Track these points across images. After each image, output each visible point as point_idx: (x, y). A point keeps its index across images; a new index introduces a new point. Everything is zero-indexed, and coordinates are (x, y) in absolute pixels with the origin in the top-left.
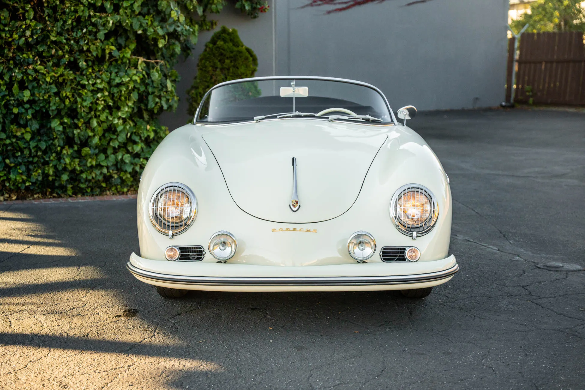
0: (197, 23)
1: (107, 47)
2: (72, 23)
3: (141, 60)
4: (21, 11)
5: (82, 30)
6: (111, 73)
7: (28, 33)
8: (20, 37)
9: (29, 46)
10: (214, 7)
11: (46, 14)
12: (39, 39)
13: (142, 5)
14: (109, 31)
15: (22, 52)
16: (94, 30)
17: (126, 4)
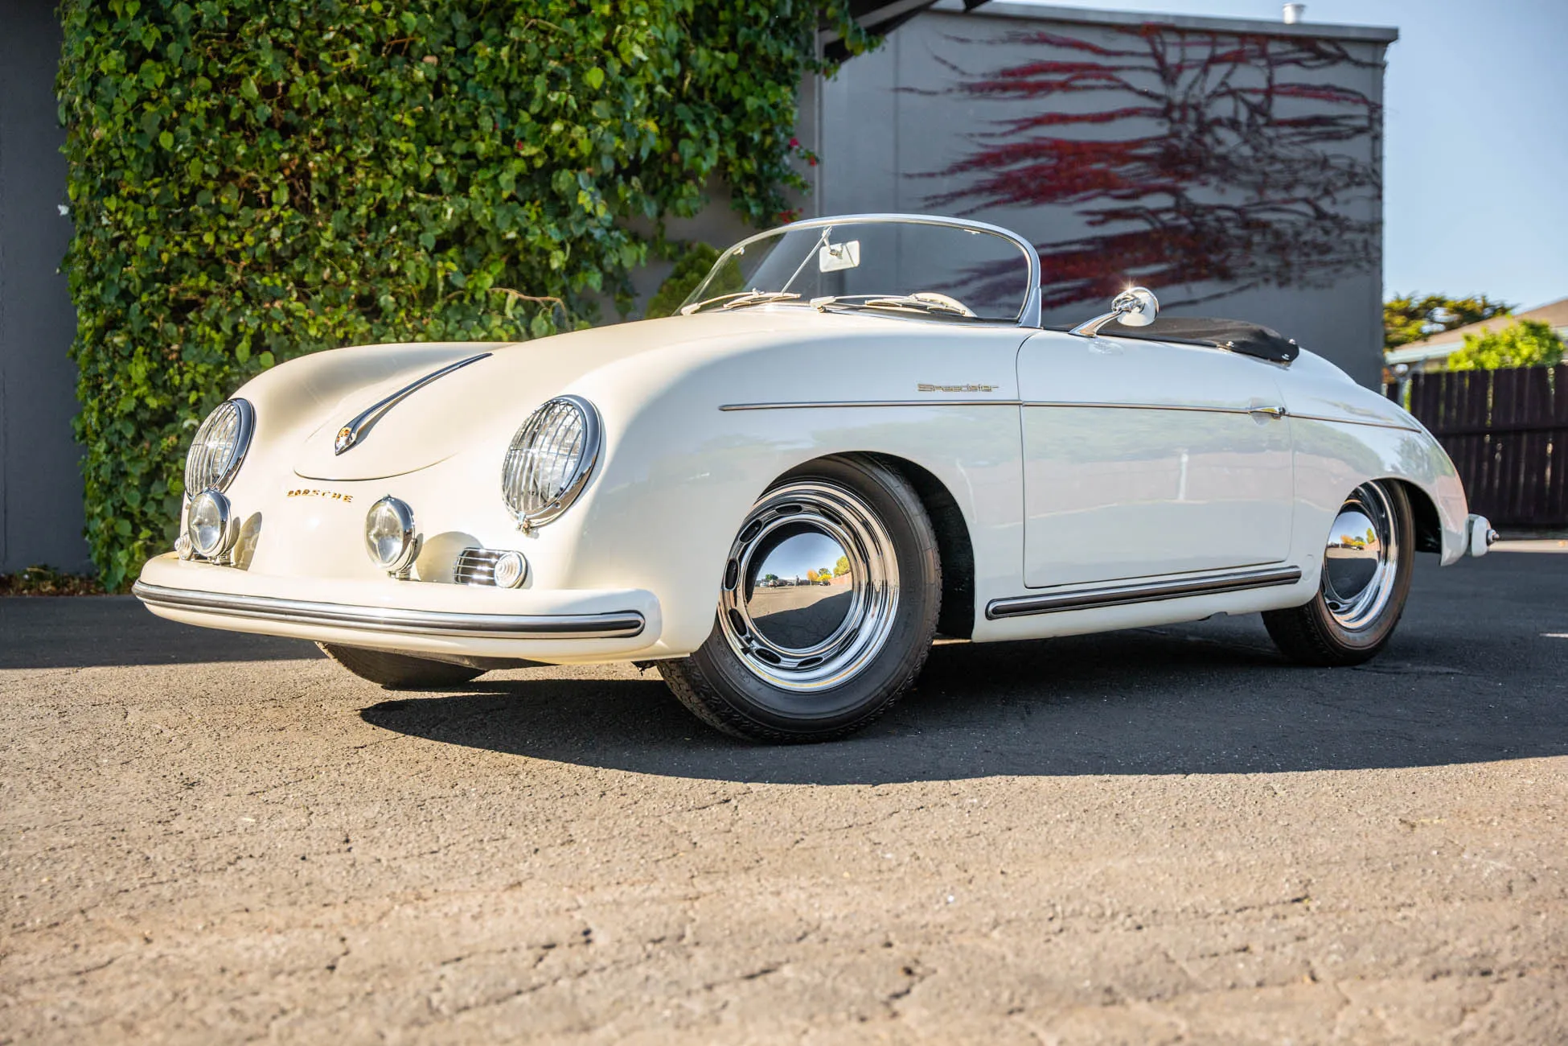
0: (646, 241)
1: (440, 265)
2: (368, 215)
3: (513, 295)
4: (264, 187)
5: (389, 229)
6: (446, 323)
7: (275, 233)
8: (259, 241)
9: (278, 261)
10: (681, 203)
11: (314, 192)
12: (298, 247)
13: (520, 179)
14: (447, 232)
15: (263, 273)
16: (415, 228)
17: (483, 175)
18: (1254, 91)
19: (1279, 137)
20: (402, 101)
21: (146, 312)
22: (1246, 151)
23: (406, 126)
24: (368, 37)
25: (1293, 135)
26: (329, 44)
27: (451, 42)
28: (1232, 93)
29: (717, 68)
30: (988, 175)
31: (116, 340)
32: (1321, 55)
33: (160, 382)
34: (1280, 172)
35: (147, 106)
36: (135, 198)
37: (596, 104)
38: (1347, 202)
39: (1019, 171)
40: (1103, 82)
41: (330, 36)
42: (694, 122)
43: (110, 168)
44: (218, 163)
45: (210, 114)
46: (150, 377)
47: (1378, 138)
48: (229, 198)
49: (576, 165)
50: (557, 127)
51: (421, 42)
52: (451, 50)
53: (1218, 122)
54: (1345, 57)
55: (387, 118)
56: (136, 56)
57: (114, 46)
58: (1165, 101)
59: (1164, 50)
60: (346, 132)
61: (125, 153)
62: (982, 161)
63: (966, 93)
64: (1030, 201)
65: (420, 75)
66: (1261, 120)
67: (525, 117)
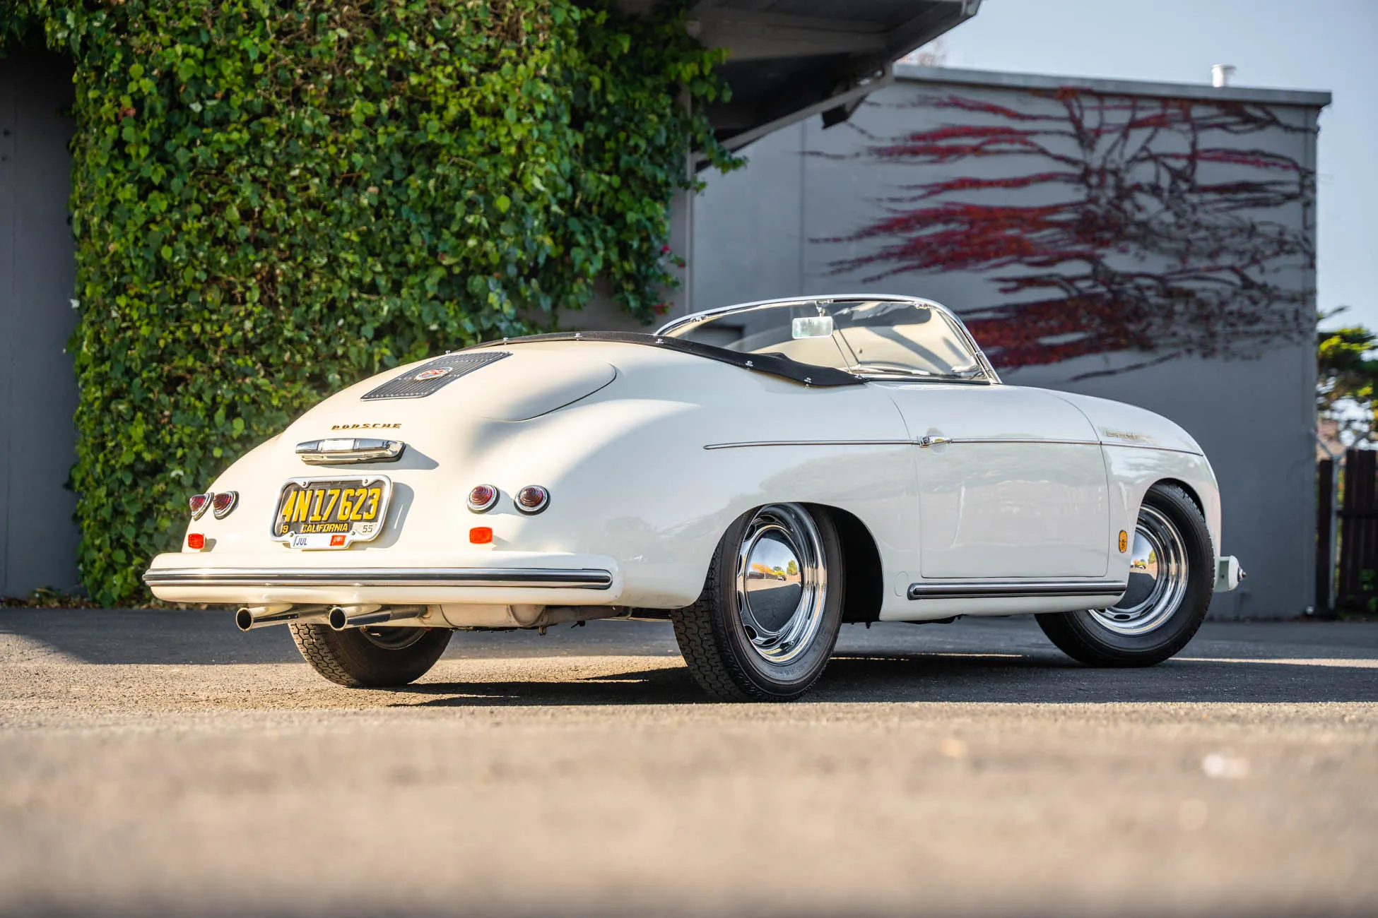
0: (542, 329)
1: (376, 350)
2: (321, 310)
4: (240, 289)
5: (337, 322)
7: (248, 325)
8: (235, 331)
9: (250, 347)
10: (572, 298)
11: (280, 293)
12: (265, 335)
13: (442, 282)
14: (382, 324)
15: (236, 355)
16: (357, 322)
17: (413, 280)
18: (1177, 156)
19: (1202, 204)
20: (350, 222)
21: (146, 385)
22: (1168, 217)
23: (353, 242)
24: (325, 172)
25: (1217, 201)
26: (294, 178)
27: (389, 176)
28: (1154, 158)
29: (602, 188)
30: (897, 240)
31: (121, 407)
32: (1248, 119)
33: (153, 441)
34: (1205, 239)
35: (154, 227)
36: (140, 297)
37: (503, 224)
38: (1277, 270)
39: (928, 236)
40: (1018, 146)
41: (295, 172)
42: (584, 233)
43: (122, 274)
44: (206, 271)
45: (201, 234)
46: (147, 437)
47: (1310, 205)
48: (213, 296)
49: (486, 271)
50: (472, 242)
51: (366, 177)
52: (390, 182)
53: (1138, 187)
54: (1274, 122)
55: (338, 235)
56: (145, 188)
57: (129, 181)
58: (1082, 167)
59: (1082, 115)
60: (306, 246)
61: (134, 262)
62: (889, 227)
63: (875, 157)
64: (939, 267)
65: (365, 202)
66: (1184, 186)
67: (446, 234)
